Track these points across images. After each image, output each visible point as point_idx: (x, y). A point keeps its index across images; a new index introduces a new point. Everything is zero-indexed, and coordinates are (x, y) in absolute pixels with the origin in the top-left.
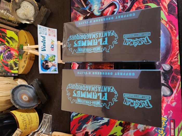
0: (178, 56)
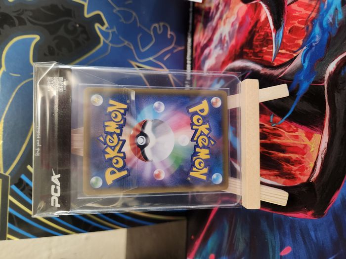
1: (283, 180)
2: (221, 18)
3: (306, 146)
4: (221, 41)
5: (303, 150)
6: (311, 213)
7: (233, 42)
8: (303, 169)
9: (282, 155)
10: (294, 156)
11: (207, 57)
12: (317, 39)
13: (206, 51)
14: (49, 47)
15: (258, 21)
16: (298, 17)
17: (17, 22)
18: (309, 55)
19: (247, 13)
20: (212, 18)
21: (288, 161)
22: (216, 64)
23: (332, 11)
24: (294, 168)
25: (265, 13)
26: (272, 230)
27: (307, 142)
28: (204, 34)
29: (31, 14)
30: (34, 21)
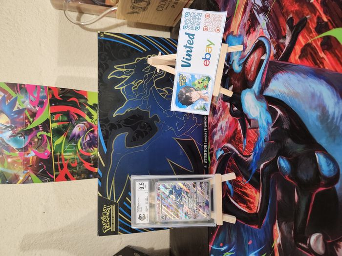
1: (248, 210)
2: (221, 115)
3: (255, 197)
4: (221, 128)
5: (254, 198)
6: (257, 226)
7: (227, 133)
8: (254, 206)
9: (247, 198)
10: (252, 200)
11: (215, 133)
12: (258, 151)
13: (215, 130)
14: (133, 137)
15: (237, 129)
16: (251, 137)
17: (118, 127)
18: (255, 156)
19: (232, 121)
20: (217, 113)
21: (249, 201)
22: (219, 140)
23: (261, 142)
24: (252, 205)
25: (240, 127)
26: (245, 232)
27: (255, 195)
28: (213, 119)
29: (124, 122)
30: (125, 125)
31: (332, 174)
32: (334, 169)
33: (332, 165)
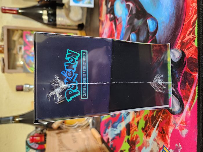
0: (195, 26)
31: (155, 28)
32: (156, 25)
33: (154, 23)
